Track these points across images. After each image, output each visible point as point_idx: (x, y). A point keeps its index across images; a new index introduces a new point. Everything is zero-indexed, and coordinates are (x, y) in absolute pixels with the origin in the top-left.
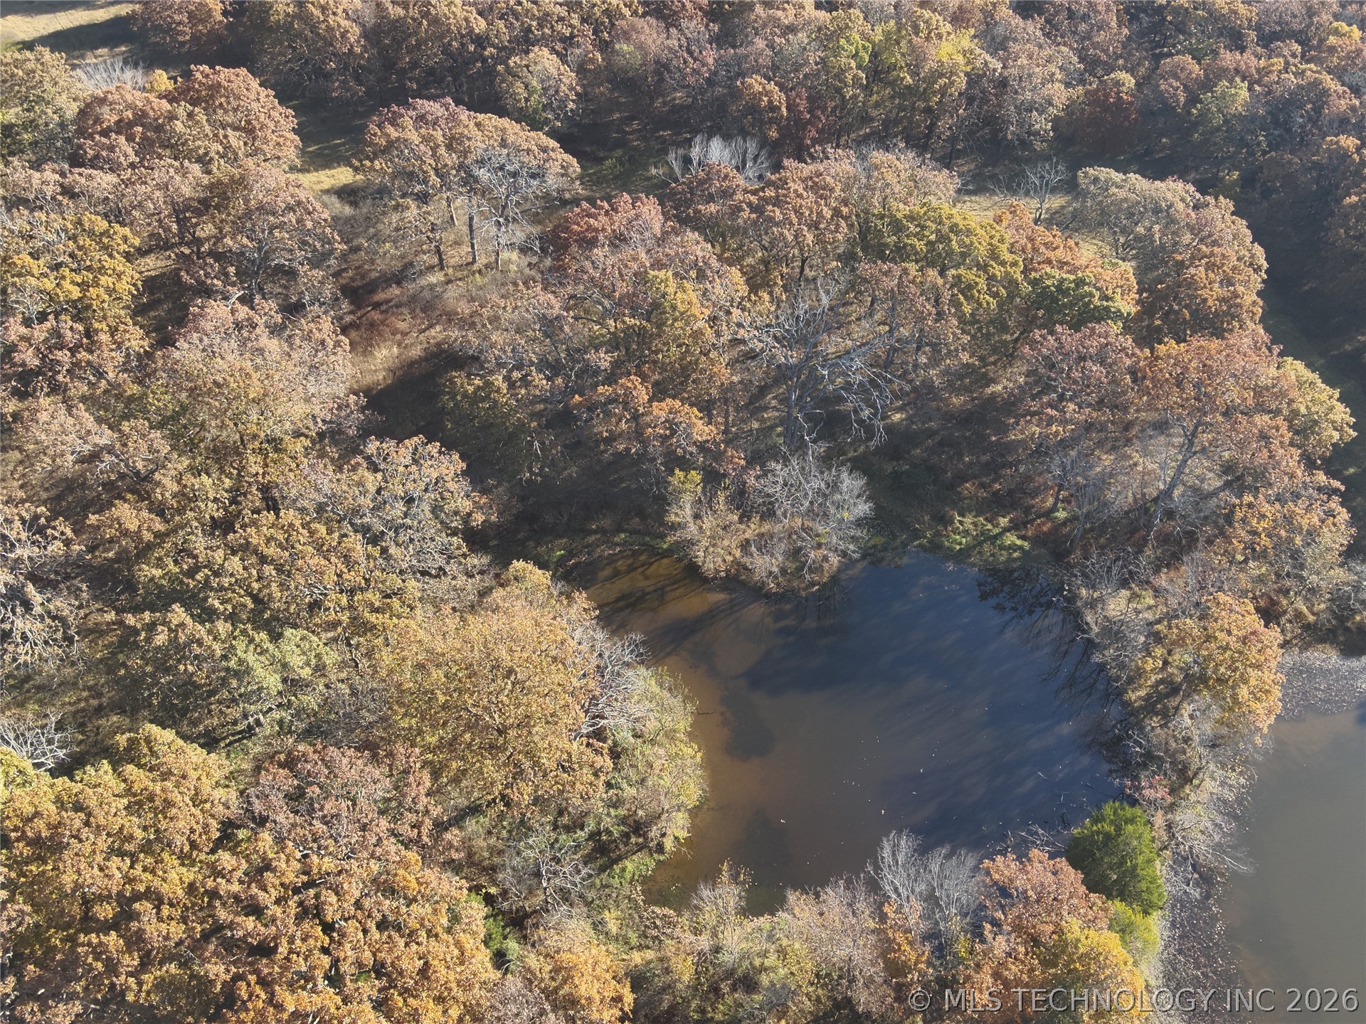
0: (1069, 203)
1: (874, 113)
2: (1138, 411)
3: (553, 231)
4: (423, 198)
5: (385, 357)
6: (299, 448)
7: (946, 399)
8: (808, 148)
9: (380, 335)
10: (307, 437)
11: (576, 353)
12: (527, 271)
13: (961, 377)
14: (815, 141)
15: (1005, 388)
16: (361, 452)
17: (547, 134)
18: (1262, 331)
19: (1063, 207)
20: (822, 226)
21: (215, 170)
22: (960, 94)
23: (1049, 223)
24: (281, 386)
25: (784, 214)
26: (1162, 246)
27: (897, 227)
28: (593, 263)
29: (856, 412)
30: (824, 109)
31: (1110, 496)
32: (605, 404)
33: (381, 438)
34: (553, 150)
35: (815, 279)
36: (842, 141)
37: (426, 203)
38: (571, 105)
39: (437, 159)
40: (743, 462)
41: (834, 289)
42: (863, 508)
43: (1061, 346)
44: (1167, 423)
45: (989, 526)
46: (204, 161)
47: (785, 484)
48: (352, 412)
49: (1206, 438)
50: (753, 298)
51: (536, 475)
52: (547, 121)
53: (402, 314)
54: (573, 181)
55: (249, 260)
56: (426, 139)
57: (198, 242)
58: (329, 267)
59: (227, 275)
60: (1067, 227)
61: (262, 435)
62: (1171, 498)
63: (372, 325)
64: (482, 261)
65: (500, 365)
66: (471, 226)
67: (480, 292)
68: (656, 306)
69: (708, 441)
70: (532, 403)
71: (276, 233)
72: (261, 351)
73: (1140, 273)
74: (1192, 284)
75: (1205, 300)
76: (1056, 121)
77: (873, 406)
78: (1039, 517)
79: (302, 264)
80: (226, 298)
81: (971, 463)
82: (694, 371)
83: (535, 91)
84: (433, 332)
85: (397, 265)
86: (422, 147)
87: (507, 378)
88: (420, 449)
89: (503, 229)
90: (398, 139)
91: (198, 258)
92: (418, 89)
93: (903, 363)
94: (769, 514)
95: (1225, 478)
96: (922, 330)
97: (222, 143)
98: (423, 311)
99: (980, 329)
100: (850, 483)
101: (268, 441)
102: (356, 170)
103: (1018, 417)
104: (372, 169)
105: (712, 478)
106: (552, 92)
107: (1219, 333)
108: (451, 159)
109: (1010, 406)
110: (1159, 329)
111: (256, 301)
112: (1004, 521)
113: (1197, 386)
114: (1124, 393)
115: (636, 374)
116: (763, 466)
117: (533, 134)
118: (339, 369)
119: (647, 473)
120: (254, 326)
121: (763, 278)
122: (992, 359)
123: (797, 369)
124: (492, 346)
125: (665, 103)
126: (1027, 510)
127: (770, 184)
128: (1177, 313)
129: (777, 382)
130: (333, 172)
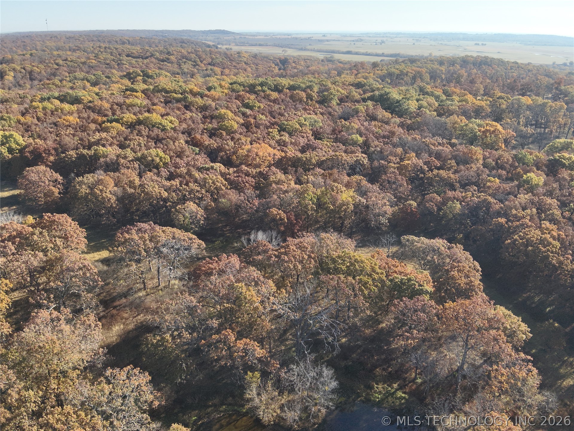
0: (399, 249)
1: (320, 219)
2: (442, 332)
3: (194, 270)
4: (138, 261)
5: (117, 329)
6: (75, 375)
7: (363, 331)
8: (296, 233)
9: (116, 320)
10: (79, 369)
11: (203, 321)
12: (182, 288)
13: (368, 321)
14: (298, 231)
15: (387, 325)
16: (103, 375)
17: (192, 233)
18: (485, 295)
19: (397, 251)
20: (304, 262)
21: (49, 255)
22: (352, 211)
23: (393, 257)
24: (69, 346)
25: (289, 258)
26: (439, 264)
27: (334, 261)
28: (211, 282)
29: (326, 339)
30: (301, 219)
31: (438, 371)
32: (216, 343)
33: (113, 368)
34: (194, 239)
35: (303, 283)
36: (309, 230)
37: (140, 263)
38: (202, 222)
39: (145, 246)
40: (278, 366)
41: (311, 287)
42: (334, 384)
43: (406, 306)
44: (455, 336)
45: (390, 389)
46: (45, 251)
47: (298, 375)
48: (100, 356)
49: (472, 341)
50: (279, 292)
51: (183, 380)
52: (192, 228)
53: (126, 310)
54: (202, 250)
55: (60, 291)
56: (141, 238)
57: (38, 285)
58: (95, 292)
59: (49, 298)
60: (400, 258)
61: (59, 370)
62: (463, 370)
63: (112, 316)
64: (162, 285)
65: (169, 329)
66: (158, 271)
67: (161, 298)
68: (238, 298)
69: (262, 357)
70: (183, 345)
71: (73, 279)
72: (61, 331)
73: (432, 274)
74: (453, 278)
75: (460, 284)
76: (389, 219)
77: (333, 335)
78: (410, 383)
79: (84, 292)
80: (48, 308)
81: (378, 360)
82: (255, 325)
83: (187, 217)
84: (139, 317)
85: (125, 289)
86: (139, 241)
87: (172, 335)
88: (131, 372)
89: (172, 271)
90: (129, 238)
91: (38, 292)
92: (139, 219)
93: (343, 316)
94: (292, 390)
95: (484, 359)
96: (349, 302)
97: (53, 243)
98: (135, 308)
99: (372, 300)
100: (327, 372)
101: (61, 373)
102: (110, 251)
103: (394, 337)
104: (118, 251)
105: (265, 375)
106: (194, 217)
107: (468, 297)
108: (151, 245)
109: (390, 333)
110: (444, 297)
111: (61, 309)
112: (395, 386)
113: (464, 319)
114: (436, 324)
115: (229, 329)
116: (287, 367)
117: (186, 233)
118: (96, 337)
119: (235, 374)
120: (59, 320)
121: (282, 284)
122: (379, 313)
123: (298, 321)
124: (166, 321)
125: (239, 220)
126: (405, 379)
127: (282, 247)
128: (450, 290)
129: (291, 327)
130: (100, 253)
